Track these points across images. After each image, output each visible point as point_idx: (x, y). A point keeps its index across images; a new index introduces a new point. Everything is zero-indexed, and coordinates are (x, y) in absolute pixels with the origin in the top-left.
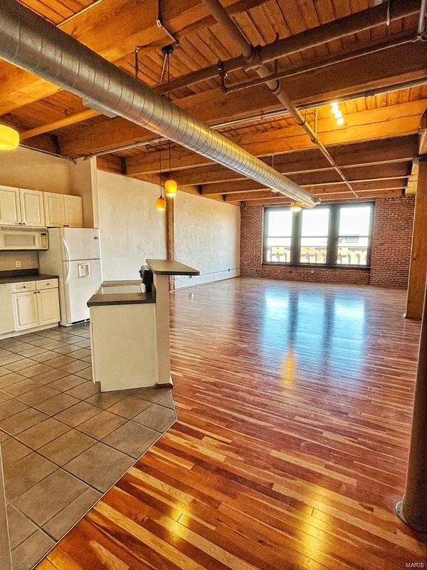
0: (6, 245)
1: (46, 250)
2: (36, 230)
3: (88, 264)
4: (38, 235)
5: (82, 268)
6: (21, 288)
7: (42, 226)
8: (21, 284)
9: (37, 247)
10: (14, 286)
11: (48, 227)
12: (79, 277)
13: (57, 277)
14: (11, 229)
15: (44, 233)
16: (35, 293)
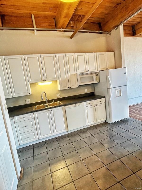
0: (81, 83)
1: (98, 83)
2: (94, 73)
3: (121, 89)
4: (94, 76)
5: (118, 91)
6: (88, 104)
7: (96, 70)
8: (89, 102)
9: (95, 82)
10: (85, 104)
11: (99, 71)
12: (116, 97)
13: (104, 97)
14: (84, 74)
15: (97, 74)
16: (95, 106)
